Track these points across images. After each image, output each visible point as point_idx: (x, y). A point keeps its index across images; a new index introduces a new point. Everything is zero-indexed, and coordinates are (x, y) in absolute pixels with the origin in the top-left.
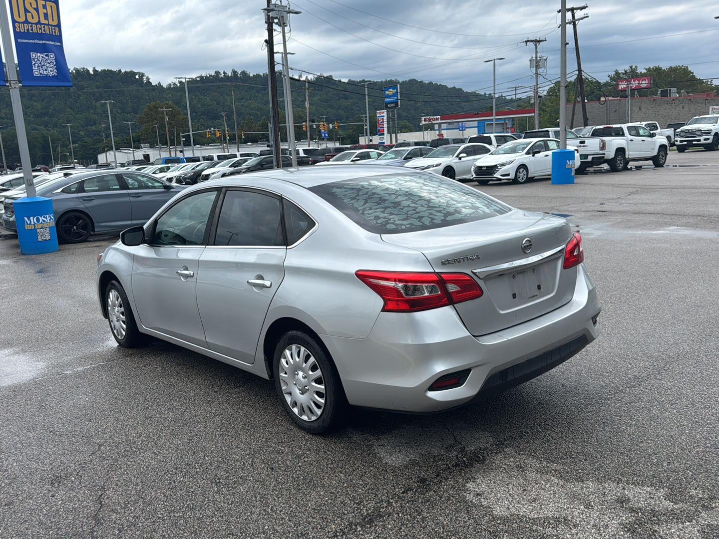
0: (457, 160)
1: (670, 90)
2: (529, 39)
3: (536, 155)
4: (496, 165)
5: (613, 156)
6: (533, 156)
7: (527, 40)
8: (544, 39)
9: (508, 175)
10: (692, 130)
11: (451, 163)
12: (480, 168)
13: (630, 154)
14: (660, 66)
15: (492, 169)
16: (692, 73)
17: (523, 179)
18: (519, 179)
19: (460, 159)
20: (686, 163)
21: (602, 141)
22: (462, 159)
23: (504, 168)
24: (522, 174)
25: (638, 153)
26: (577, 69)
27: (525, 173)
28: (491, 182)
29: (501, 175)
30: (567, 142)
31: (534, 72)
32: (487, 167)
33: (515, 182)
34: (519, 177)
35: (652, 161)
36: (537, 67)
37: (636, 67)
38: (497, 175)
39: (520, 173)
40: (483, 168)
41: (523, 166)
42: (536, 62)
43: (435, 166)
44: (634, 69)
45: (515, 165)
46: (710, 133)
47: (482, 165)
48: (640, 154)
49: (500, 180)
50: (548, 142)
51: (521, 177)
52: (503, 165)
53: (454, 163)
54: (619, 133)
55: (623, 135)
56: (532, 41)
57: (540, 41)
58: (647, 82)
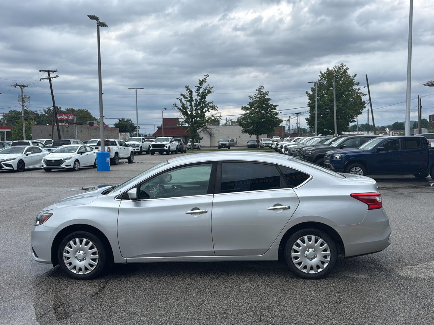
0: (25, 156)
1: (94, 122)
2: (17, 84)
3: (83, 154)
4: (61, 160)
5: (114, 156)
6: (81, 154)
7: (16, 84)
8: (27, 85)
9: (70, 165)
10: (130, 144)
11: (22, 158)
12: (50, 161)
13: (120, 155)
14: (73, 109)
15: (59, 162)
16: (91, 114)
17: (77, 168)
18: (75, 168)
19: (27, 155)
20: (142, 161)
21: (108, 147)
22: (28, 155)
23: (67, 161)
24: (77, 166)
25: (123, 155)
26: (53, 106)
27: (78, 165)
28: (52, 170)
29: (65, 166)
30: (105, 147)
31: (21, 104)
32: (56, 161)
33: (72, 170)
34: (75, 167)
35: (127, 160)
36: (23, 101)
37: (60, 107)
38: (63, 166)
39: (76, 164)
40: (52, 161)
41: (77, 161)
42: (22, 99)
43: (13, 160)
44: (59, 108)
45: (73, 160)
46: (139, 146)
47: (52, 159)
48: (124, 156)
49: (64, 168)
50: (86, 147)
51: (76, 167)
52: (66, 159)
53: (24, 158)
54: (114, 144)
55: (116, 145)
56: (19, 85)
57: (24, 86)
58: (72, 116)
